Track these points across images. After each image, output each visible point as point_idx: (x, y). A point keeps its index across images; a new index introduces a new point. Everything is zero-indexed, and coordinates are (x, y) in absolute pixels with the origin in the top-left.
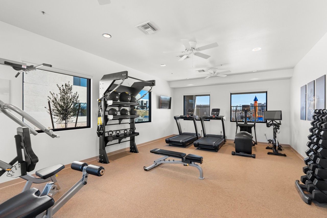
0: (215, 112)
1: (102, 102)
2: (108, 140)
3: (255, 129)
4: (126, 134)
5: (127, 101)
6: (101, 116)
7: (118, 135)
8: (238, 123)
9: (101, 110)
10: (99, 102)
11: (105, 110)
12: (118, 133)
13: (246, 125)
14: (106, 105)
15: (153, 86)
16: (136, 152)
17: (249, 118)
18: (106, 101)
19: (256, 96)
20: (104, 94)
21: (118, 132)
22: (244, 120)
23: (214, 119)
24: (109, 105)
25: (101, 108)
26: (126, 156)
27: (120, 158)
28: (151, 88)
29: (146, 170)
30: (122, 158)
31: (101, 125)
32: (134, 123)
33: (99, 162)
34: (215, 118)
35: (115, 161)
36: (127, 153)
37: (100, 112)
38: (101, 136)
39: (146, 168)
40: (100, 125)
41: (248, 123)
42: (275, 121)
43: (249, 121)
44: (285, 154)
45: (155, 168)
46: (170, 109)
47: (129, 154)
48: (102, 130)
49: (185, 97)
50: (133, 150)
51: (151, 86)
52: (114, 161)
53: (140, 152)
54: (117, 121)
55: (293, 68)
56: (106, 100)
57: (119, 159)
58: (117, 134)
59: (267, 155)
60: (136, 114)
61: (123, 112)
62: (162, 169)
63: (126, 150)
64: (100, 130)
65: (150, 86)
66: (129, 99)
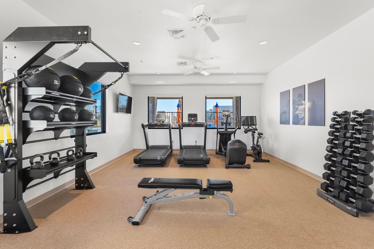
0: (192, 117)
1: (12, 90)
2: (31, 176)
3: (234, 136)
4: (70, 158)
5: (76, 93)
6: (9, 123)
7: (54, 161)
8: (219, 130)
9: (7, 109)
10: (4, 90)
11: (22, 110)
12: (54, 159)
13: (226, 132)
14: (24, 98)
15: (125, 72)
16: (90, 187)
17: (230, 125)
18: (23, 88)
19: (217, 102)
20: (20, 71)
21: (55, 156)
22: (224, 126)
23: (193, 126)
24: (33, 98)
25: (10, 105)
26: (72, 200)
27: (60, 207)
28: (122, 75)
29: (136, 224)
30: (64, 207)
31: (9, 145)
32: (85, 134)
33: (4, 233)
34: (194, 124)
35: (50, 217)
36: (71, 192)
37: (6, 113)
38: (9, 171)
39: (134, 220)
40: (7, 145)
41: (229, 130)
42: (252, 127)
43: (230, 127)
44: (268, 160)
45: (148, 214)
46: (129, 115)
47: (78, 195)
48: (11, 157)
49: (150, 99)
50: (82, 185)
51: (121, 72)
52: (48, 218)
53: (98, 186)
54: (51, 134)
55: (266, 74)
56: (24, 85)
57: (59, 210)
58: (52, 160)
59: (253, 162)
60: (91, 119)
61: (67, 115)
62: (161, 211)
63: (65, 188)
64: (7, 157)
65: (119, 72)
66: (80, 89)
